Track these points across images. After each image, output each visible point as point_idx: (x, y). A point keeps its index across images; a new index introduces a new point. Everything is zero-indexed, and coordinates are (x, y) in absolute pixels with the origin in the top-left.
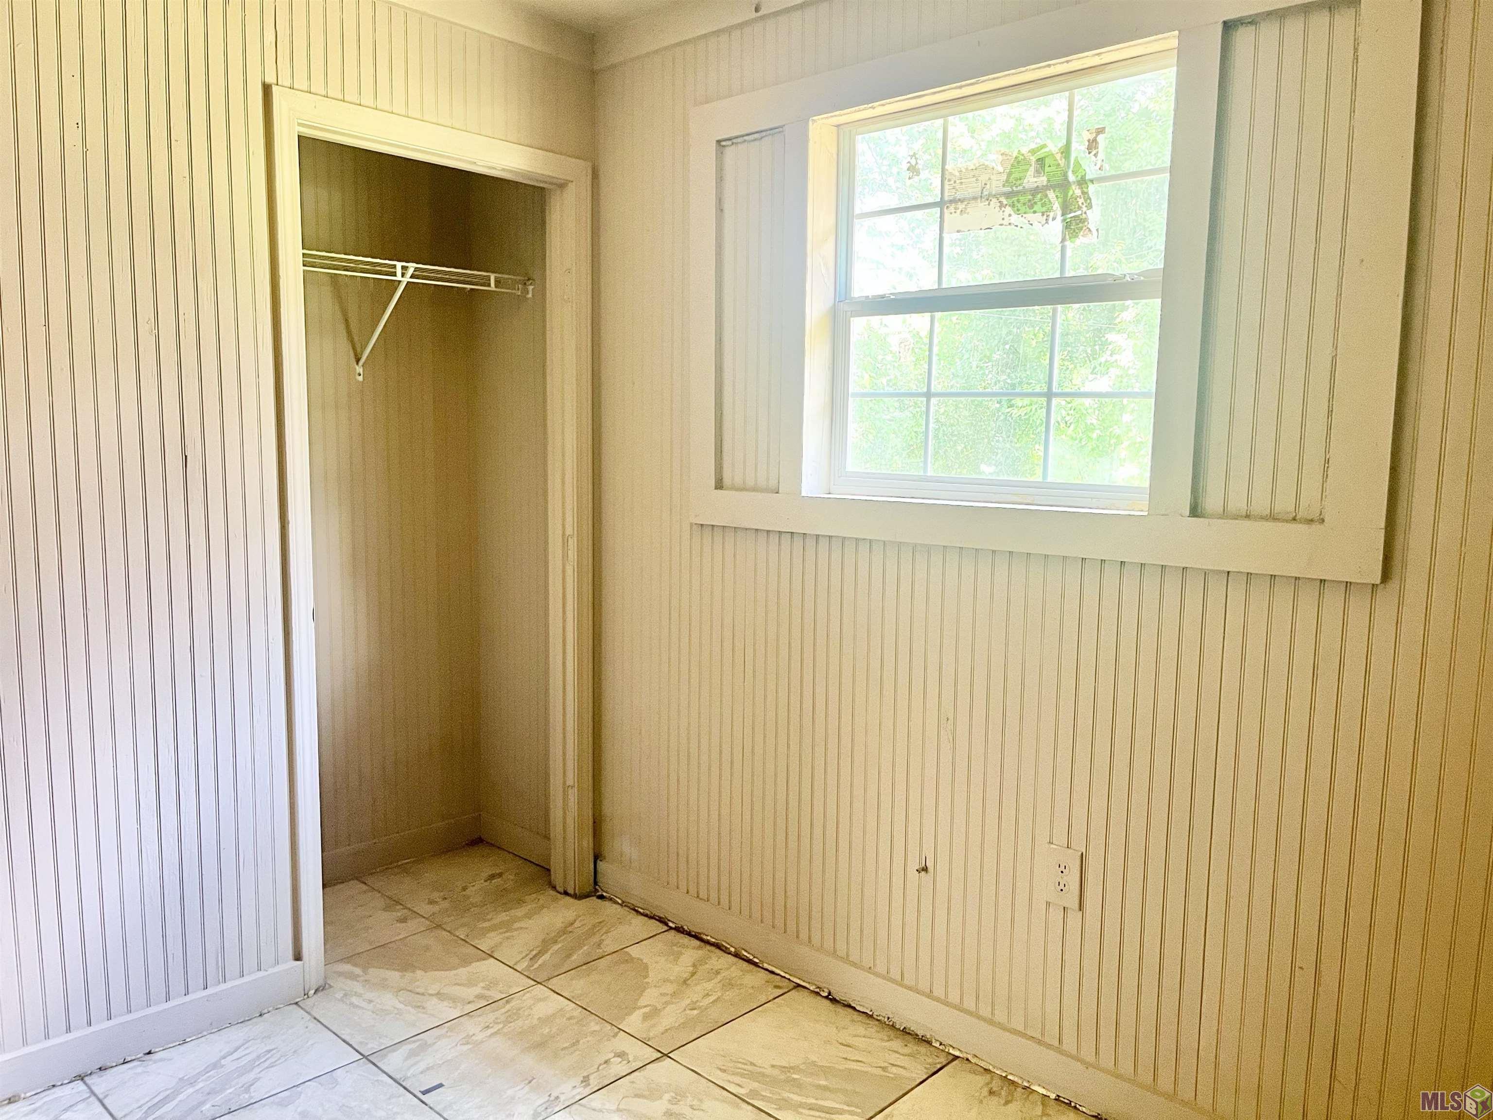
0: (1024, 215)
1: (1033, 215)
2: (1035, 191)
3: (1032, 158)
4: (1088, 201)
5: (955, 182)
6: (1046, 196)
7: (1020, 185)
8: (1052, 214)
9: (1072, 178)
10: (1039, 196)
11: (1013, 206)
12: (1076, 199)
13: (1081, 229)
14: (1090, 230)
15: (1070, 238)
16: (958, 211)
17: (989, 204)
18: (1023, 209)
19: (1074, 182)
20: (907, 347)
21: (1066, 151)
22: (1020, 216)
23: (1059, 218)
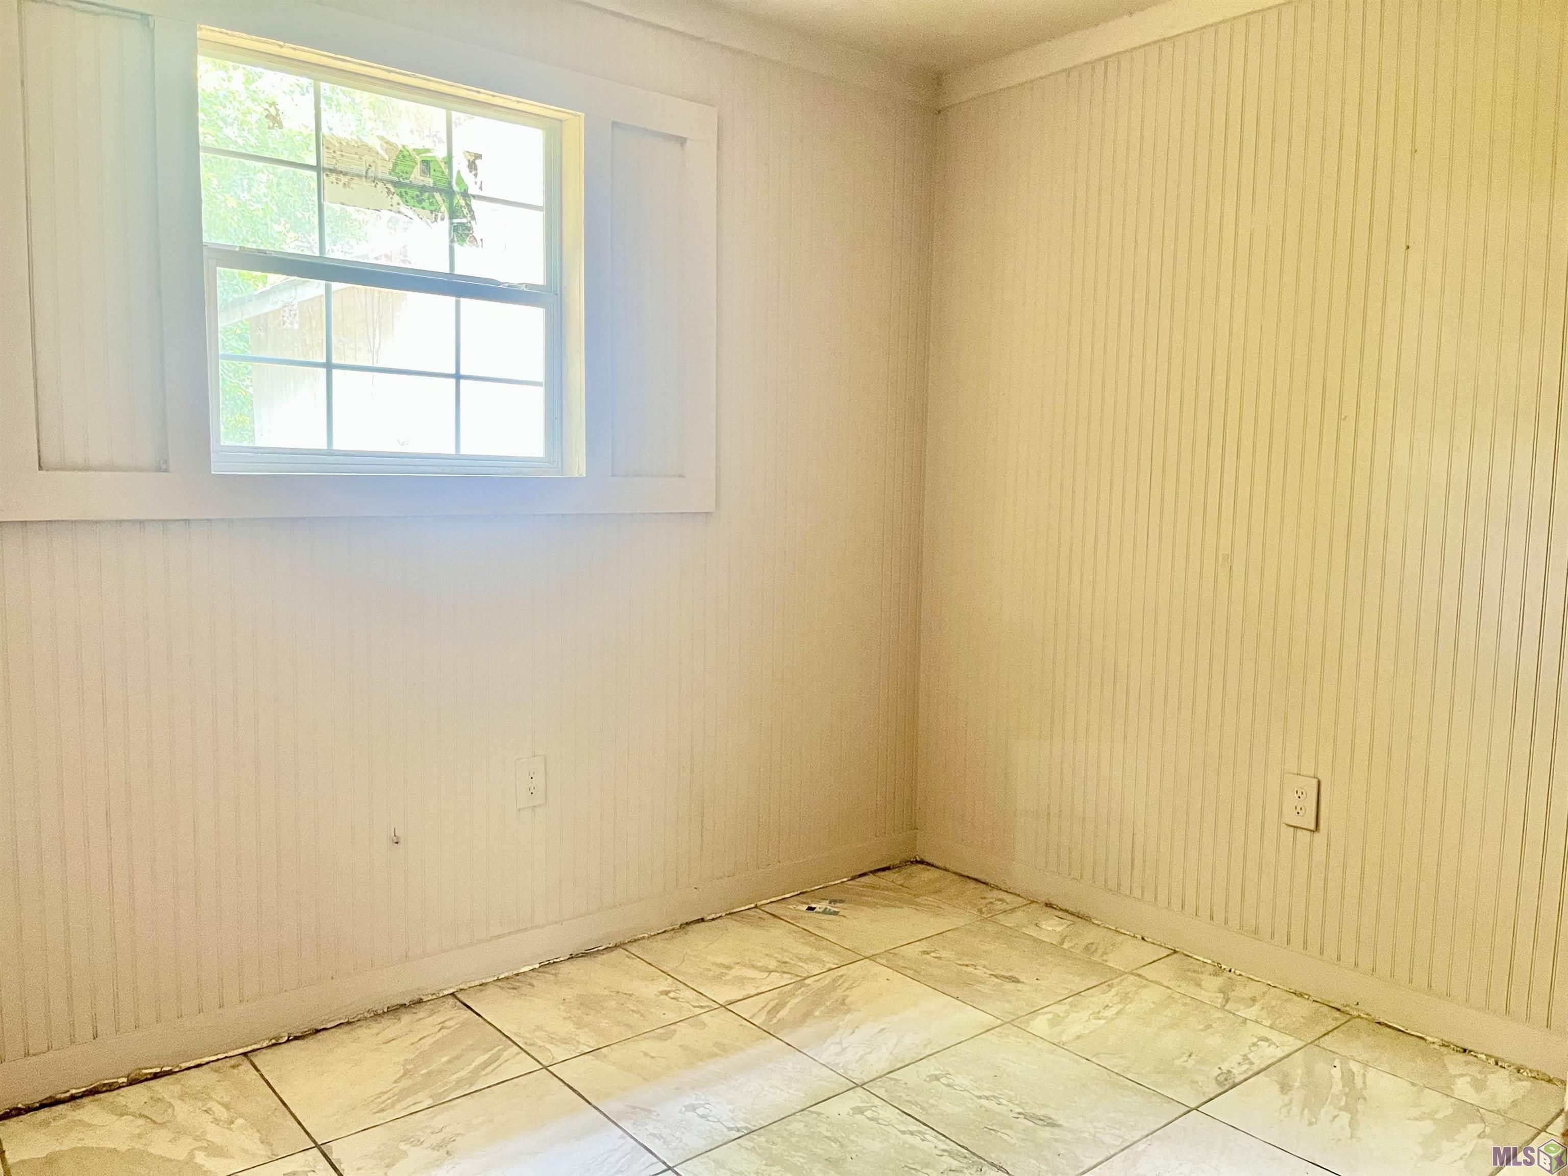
0: (413, 208)
1: (421, 210)
2: (423, 189)
3: (417, 157)
4: (472, 213)
5: (334, 152)
6: (433, 197)
7: (406, 179)
8: (440, 215)
9: (456, 188)
10: (427, 194)
11: (401, 196)
12: (461, 208)
13: (467, 235)
14: (475, 238)
15: (458, 241)
16: (341, 184)
17: (375, 186)
18: (411, 202)
19: (458, 193)
20: (293, 312)
21: (449, 161)
22: (409, 207)
23: (447, 220)
